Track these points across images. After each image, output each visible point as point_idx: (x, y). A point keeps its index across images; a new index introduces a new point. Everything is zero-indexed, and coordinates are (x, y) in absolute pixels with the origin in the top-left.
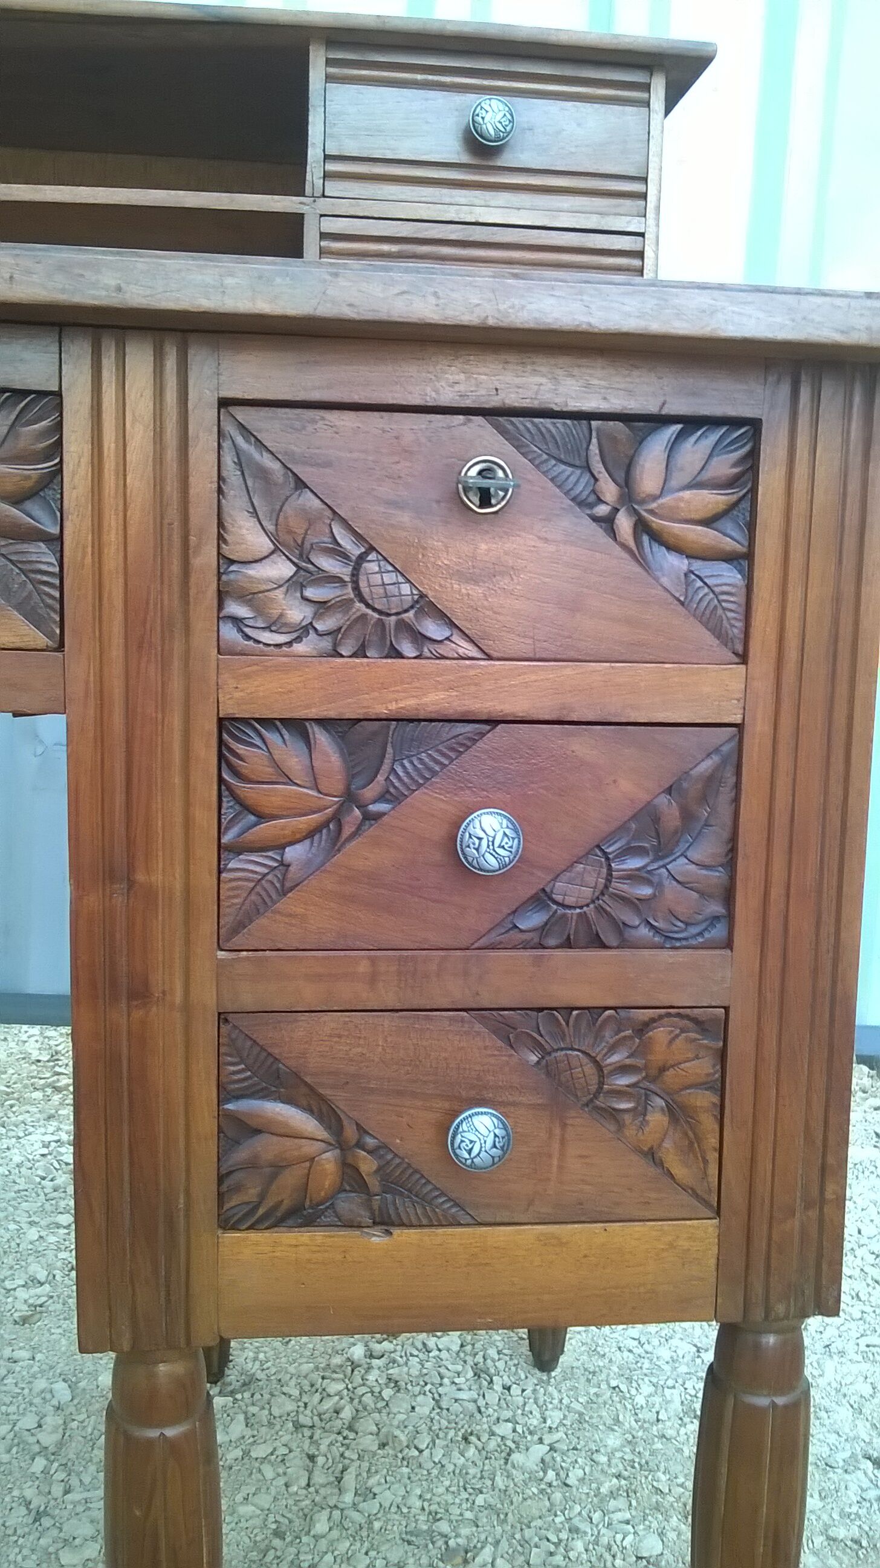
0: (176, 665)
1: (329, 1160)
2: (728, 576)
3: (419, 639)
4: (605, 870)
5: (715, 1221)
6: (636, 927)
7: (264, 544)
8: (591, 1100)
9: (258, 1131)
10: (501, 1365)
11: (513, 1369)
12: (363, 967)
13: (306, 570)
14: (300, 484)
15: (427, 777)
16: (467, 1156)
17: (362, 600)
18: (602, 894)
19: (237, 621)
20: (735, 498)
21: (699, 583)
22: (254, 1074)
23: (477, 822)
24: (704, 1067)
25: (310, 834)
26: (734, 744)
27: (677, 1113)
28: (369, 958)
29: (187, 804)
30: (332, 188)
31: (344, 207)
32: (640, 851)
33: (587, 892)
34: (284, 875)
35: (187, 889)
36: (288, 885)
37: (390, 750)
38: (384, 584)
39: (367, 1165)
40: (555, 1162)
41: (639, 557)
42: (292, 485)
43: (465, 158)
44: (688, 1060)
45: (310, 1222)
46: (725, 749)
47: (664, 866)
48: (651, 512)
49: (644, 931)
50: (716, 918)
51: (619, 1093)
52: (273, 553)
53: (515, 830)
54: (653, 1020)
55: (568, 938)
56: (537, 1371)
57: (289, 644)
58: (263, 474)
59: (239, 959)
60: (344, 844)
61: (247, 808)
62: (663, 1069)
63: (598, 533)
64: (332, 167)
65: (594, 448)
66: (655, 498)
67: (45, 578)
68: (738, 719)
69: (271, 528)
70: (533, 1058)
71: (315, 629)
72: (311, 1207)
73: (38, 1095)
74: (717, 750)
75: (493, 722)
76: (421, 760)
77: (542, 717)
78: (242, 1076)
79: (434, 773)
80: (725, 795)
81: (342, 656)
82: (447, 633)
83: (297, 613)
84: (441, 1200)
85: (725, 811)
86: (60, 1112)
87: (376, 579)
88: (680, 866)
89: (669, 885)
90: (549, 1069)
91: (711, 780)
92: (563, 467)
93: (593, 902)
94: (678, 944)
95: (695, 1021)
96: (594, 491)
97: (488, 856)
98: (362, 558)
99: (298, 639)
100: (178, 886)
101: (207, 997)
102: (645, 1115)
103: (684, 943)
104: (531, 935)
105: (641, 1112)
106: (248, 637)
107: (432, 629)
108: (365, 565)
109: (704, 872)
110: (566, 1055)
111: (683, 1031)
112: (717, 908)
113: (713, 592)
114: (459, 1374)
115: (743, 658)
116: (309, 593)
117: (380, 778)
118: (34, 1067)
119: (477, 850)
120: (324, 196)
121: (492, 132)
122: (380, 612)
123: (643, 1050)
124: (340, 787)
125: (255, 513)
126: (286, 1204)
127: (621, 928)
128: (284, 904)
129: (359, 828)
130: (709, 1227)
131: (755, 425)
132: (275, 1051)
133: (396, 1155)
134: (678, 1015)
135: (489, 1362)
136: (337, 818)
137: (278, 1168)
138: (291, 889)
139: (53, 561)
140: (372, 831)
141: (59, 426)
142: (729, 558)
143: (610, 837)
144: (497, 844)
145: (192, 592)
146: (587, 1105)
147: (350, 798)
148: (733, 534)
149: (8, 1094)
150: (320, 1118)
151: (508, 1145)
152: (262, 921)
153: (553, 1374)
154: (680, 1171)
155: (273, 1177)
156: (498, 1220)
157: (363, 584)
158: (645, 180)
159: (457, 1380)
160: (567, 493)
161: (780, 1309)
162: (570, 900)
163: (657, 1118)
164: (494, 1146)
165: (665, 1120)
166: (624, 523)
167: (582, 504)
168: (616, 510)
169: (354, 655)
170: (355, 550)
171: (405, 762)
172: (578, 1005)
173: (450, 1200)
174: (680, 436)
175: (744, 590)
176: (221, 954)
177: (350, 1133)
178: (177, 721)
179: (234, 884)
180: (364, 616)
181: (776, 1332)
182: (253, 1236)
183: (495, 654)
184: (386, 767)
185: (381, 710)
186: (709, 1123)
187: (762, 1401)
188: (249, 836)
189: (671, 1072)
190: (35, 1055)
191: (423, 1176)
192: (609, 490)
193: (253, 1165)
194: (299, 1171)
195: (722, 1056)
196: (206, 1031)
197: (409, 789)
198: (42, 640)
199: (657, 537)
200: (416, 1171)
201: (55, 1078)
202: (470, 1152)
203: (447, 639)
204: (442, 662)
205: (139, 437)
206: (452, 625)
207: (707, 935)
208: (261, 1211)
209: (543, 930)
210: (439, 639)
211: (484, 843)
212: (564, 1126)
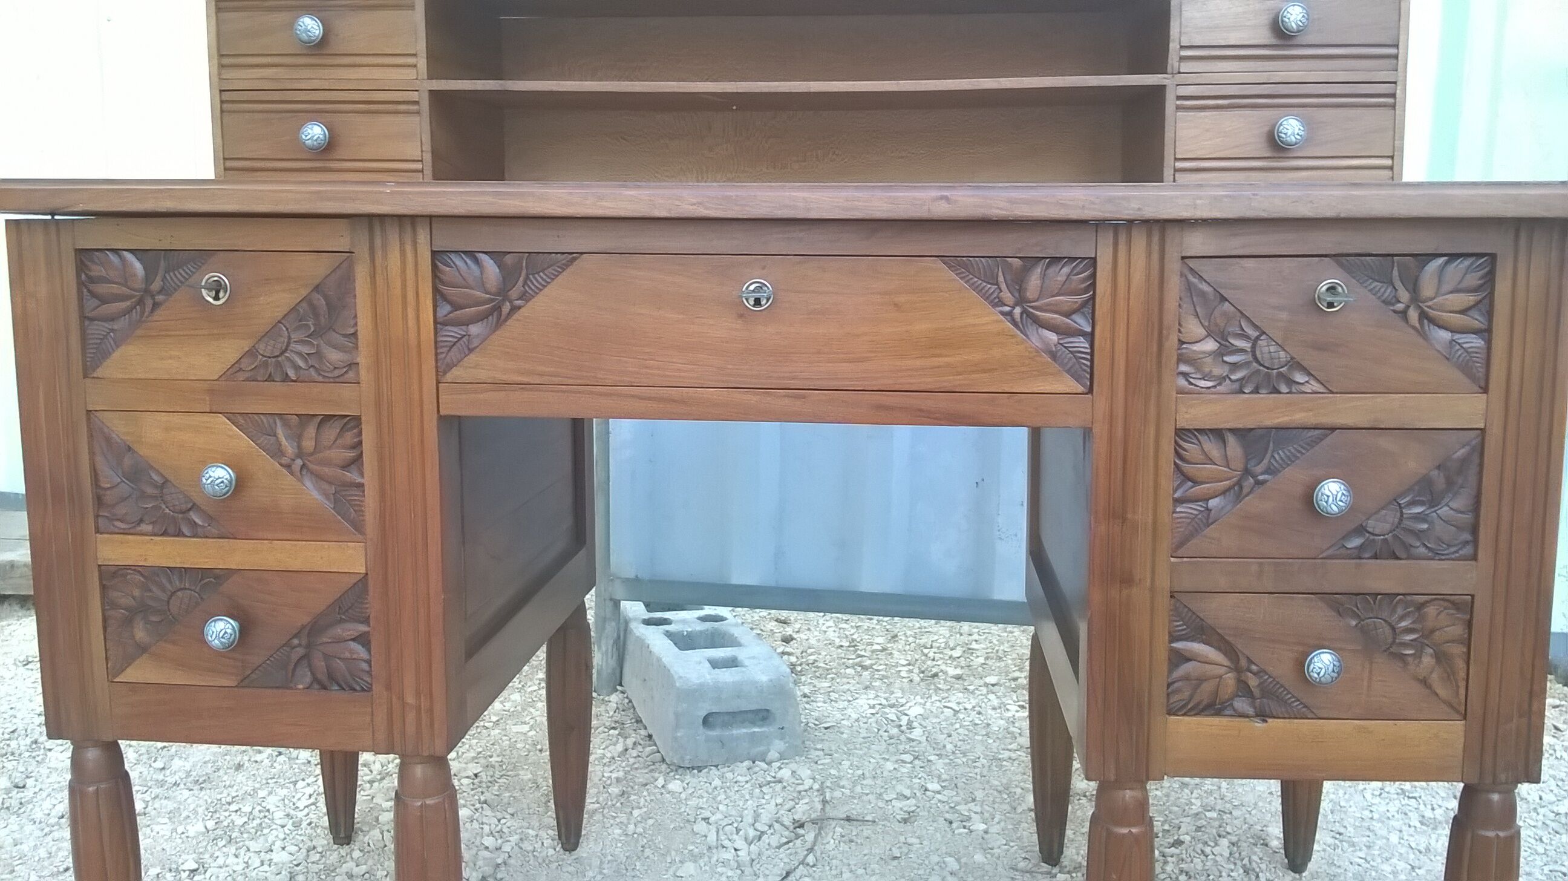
0: (1153, 402)
1: (1230, 678)
2: (1475, 342)
3: (1291, 382)
4: (1398, 514)
5: (1463, 722)
6: (1418, 547)
7: (1202, 332)
8: (1388, 649)
9: (1188, 660)
10: (1263, 866)
11: (1273, 870)
12: (1254, 568)
13: (1226, 346)
14: (1224, 299)
15: (1291, 460)
16: (1316, 676)
17: (1257, 361)
18: (1397, 527)
19: (1185, 375)
20: (1479, 298)
21: (1458, 347)
22: (1188, 627)
23: (1326, 486)
24: (1457, 630)
25: (1224, 493)
26: (1480, 439)
27: (1441, 657)
28: (1258, 563)
29: (1156, 475)
30: (1185, 67)
31: (1192, 79)
32: (1422, 503)
33: (1388, 527)
34: (1209, 515)
35: (1155, 522)
36: (1210, 521)
37: (1271, 445)
38: (1270, 352)
39: (1253, 682)
40: (1365, 683)
41: (1422, 334)
42: (1218, 299)
43: (1274, 41)
44: (1447, 626)
45: (1218, 713)
46: (1474, 443)
47: (1435, 511)
48: (1429, 307)
49: (1422, 550)
50: (1467, 542)
51: (1406, 645)
52: (1207, 337)
53: (1349, 492)
54: (1427, 602)
55: (1376, 553)
56: (1291, 872)
57: (1215, 387)
58: (1203, 294)
59: (1182, 562)
60: (1244, 498)
61: (1188, 478)
62: (1432, 631)
63: (1398, 321)
64: (1184, 53)
65: (1395, 273)
66: (1432, 299)
67: (1083, 356)
68: (1482, 426)
69: (1206, 324)
70: (1354, 623)
71: (1230, 379)
72: (1219, 704)
73: (850, 671)
74: (1468, 444)
75: (1333, 429)
76: (1289, 451)
77: (1362, 426)
78: (1180, 628)
79: (1298, 458)
80: (1473, 470)
81: (1244, 393)
82: (1307, 379)
83: (1219, 371)
84: (1296, 704)
85: (1472, 479)
86: (873, 684)
87: (1266, 350)
88: (1444, 511)
89: (1438, 522)
90: (1363, 631)
91: (1465, 461)
92: (1376, 283)
93: (1391, 532)
94: (1443, 557)
95: (1453, 603)
96: (1395, 297)
97: (1333, 506)
98: (1258, 338)
99: (1220, 384)
100: (1150, 520)
101: (1164, 583)
102: (1421, 658)
103: (1447, 557)
104: (1353, 551)
105: (1418, 656)
106: (1191, 384)
107: (1300, 378)
108: (1259, 342)
109: (1460, 515)
110: (1374, 622)
111: (1445, 608)
112: (1467, 536)
113: (1467, 352)
114: (1232, 871)
115: (1485, 390)
116: (1226, 359)
117: (1266, 461)
118: (840, 651)
119: (1327, 502)
120: (1179, 73)
121: (1294, 26)
122: (1268, 368)
123: (1421, 619)
124: (1241, 466)
125: (1197, 316)
126: (1205, 703)
127: (1407, 547)
128: (1207, 531)
129: (1252, 489)
130: (1459, 725)
131: (1493, 257)
132: (1201, 615)
133: (1270, 677)
134: (1443, 600)
135: (1254, 864)
136: (1239, 483)
137: (1201, 680)
138: (1212, 523)
139: (1087, 346)
140: (1259, 490)
141: (1094, 276)
142: (1476, 332)
143: (1402, 495)
144: (1338, 499)
145: (1164, 361)
146: (1385, 651)
147: (1247, 472)
148: (1479, 318)
149: (828, 670)
150: (1225, 654)
151: (1341, 670)
152: (1194, 541)
153: (1304, 874)
154: (1442, 692)
155: (1197, 686)
156: (1331, 716)
157: (1258, 353)
158: (1397, 46)
159: (1232, 874)
160: (1379, 298)
161: (1503, 777)
162: (1377, 531)
163: (1428, 660)
164: (1333, 671)
165: (1433, 661)
166: (1413, 315)
167: (1386, 302)
168: (1408, 307)
169: (1251, 393)
170: (1253, 333)
171: (1280, 452)
172: (1383, 592)
173: (1301, 703)
174: (1447, 263)
175: (1485, 351)
176: (1172, 559)
177: (1243, 662)
178: (1152, 430)
179: (1179, 520)
180: (1258, 371)
181: (1500, 792)
182: (1186, 718)
183: (1335, 391)
184: (1269, 455)
185: (1269, 423)
186: (1461, 664)
187: (1491, 834)
188: (1189, 493)
189: (1437, 633)
190: (837, 642)
191: (1285, 689)
192: (1404, 295)
193: (1186, 678)
194: (1215, 682)
195: (1469, 624)
196: (1164, 602)
197: (1282, 467)
198: (1081, 389)
199: (1433, 321)
200: (1282, 686)
201: (859, 659)
202: (1318, 674)
203: (1307, 382)
204: (1302, 395)
205: (1138, 276)
206: (1309, 374)
207: (1461, 552)
208: (1189, 706)
209: (1361, 548)
210: (1302, 382)
211: (1331, 499)
212: (1371, 663)
